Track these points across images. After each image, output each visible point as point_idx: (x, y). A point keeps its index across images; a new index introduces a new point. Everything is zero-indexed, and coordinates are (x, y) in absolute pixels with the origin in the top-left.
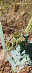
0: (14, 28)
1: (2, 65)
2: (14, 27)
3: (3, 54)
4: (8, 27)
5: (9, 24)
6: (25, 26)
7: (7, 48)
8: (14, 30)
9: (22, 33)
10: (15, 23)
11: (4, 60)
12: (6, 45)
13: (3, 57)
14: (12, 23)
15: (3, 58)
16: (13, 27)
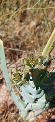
0: (21, 49)
1: (3, 110)
2: (20, 47)
3: (4, 92)
4: (10, 47)
5: (11, 43)
6: (39, 46)
7: (14, 82)
8: (20, 52)
9: (39, 57)
10: (21, 40)
11: (6, 102)
12: (13, 77)
13: (4, 97)
14: (16, 41)
15: (4, 99)
16: (18, 47)
